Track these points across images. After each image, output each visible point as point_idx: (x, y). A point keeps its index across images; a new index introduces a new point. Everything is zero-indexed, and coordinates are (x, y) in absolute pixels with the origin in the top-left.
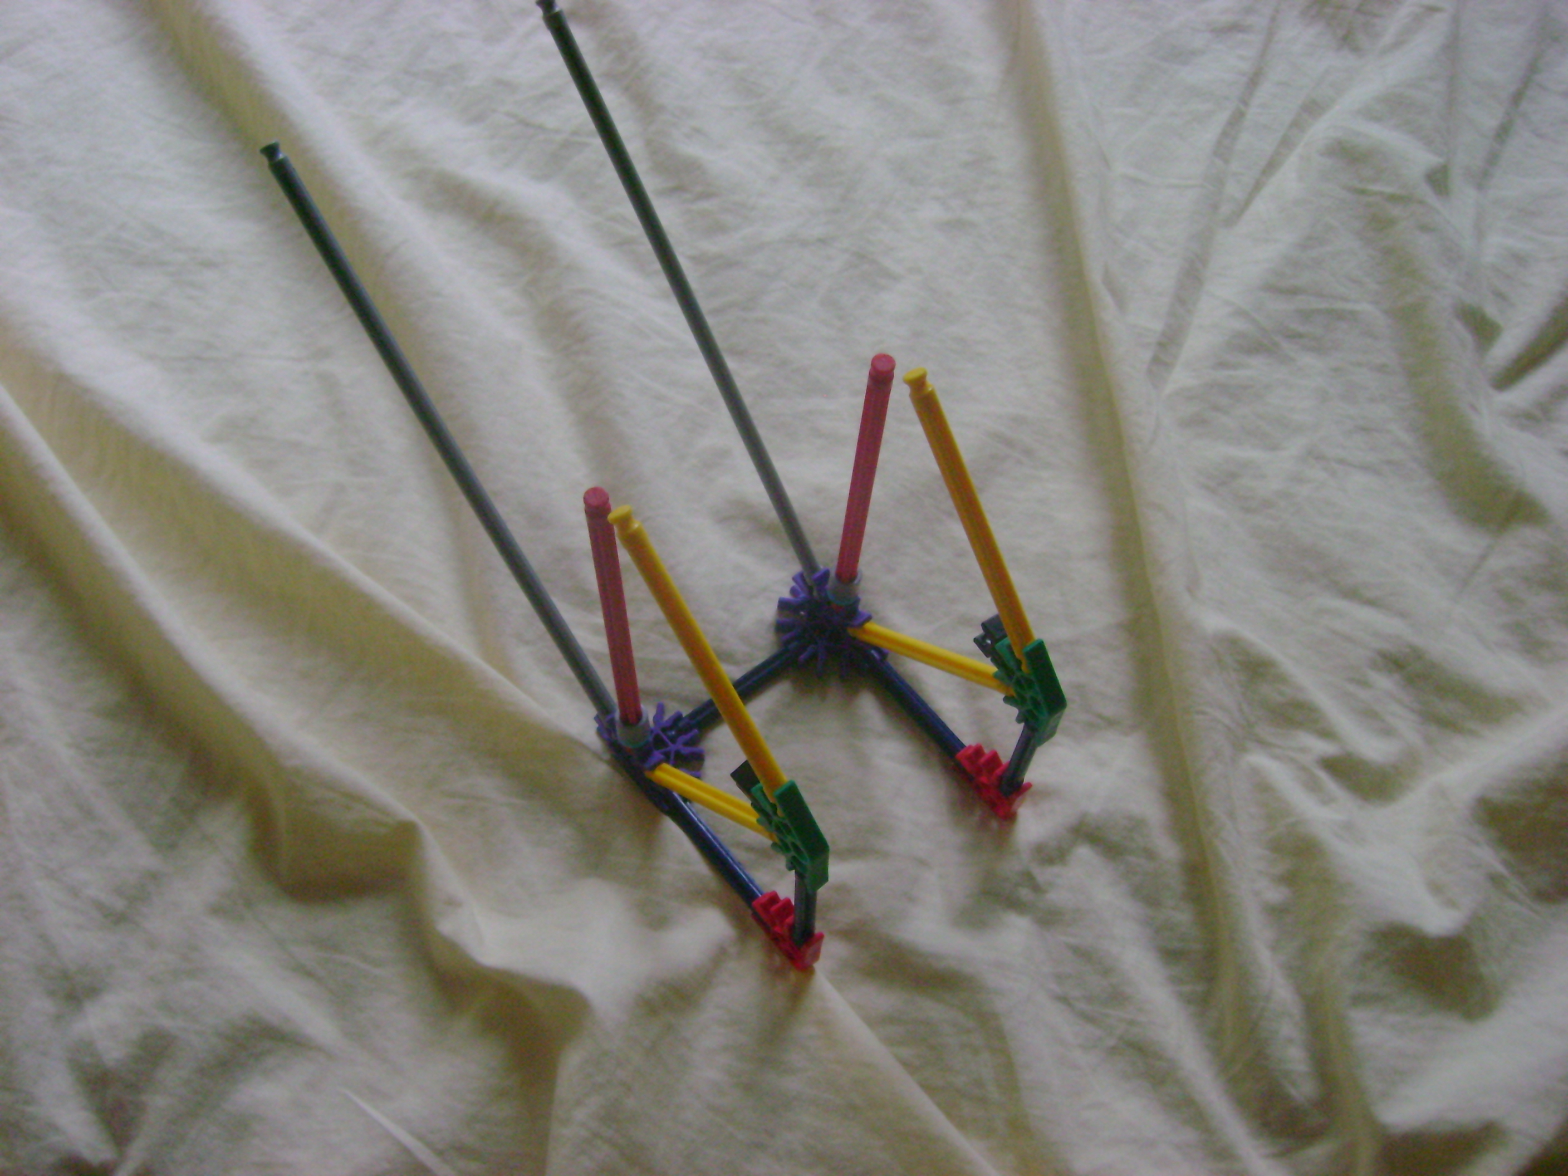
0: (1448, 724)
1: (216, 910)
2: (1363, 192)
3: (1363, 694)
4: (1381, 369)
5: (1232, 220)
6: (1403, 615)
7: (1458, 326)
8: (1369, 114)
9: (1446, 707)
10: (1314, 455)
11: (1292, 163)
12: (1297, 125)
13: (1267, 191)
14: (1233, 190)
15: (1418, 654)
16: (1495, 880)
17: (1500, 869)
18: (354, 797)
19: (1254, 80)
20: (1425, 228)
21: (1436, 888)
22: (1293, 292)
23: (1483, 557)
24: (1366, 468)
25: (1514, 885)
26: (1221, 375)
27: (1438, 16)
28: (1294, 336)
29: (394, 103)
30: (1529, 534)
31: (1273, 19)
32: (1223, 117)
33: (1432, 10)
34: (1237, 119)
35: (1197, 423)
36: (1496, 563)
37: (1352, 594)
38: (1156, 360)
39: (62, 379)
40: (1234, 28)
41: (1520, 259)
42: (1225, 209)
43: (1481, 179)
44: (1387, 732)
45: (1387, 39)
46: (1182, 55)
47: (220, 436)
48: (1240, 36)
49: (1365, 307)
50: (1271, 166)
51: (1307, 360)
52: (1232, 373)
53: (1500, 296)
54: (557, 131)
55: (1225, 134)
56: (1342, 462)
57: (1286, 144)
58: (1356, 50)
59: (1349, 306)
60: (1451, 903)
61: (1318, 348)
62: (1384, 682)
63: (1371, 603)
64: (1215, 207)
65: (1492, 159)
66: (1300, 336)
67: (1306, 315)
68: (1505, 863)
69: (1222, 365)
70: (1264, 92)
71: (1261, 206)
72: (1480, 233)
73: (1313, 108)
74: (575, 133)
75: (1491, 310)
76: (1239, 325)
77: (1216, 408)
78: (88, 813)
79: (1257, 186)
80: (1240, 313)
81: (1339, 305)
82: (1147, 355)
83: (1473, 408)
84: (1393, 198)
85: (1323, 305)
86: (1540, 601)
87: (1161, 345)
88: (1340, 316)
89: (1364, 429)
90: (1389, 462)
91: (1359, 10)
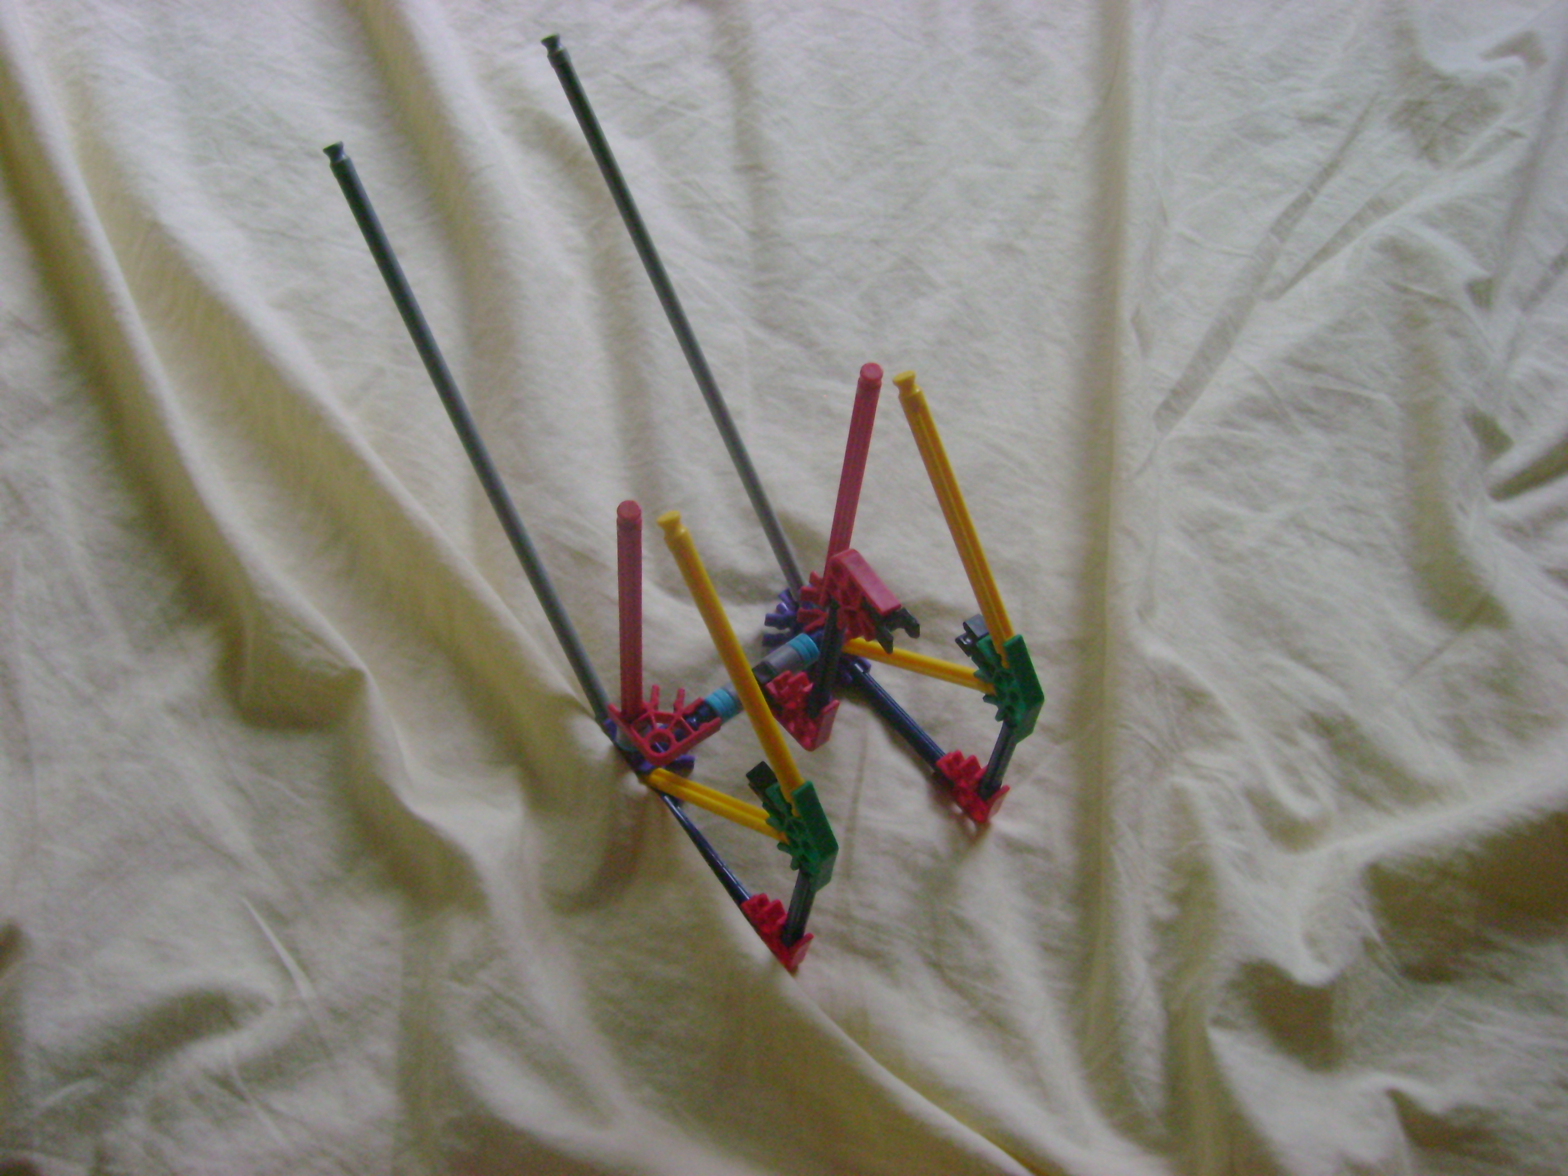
0: (1365, 797)
1: (173, 710)
2: (1405, 290)
3: (1289, 751)
4: (1384, 457)
5: (1272, 296)
6: (1343, 685)
7: (1466, 430)
8: (1429, 220)
9: (1368, 781)
10: (1296, 523)
11: (1346, 253)
12: (1360, 219)
13: (1316, 274)
14: (1283, 267)
15: (1348, 724)
16: (1368, 946)
17: (1375, 935)
18: (316, 639)
19: (1328, 171)
20: (1454, 333)
21: (1311, 941)
22: (1314, 369)
23: (1439, 651)
24: (1345, 545)
25: (1384, 954)
26: (1226, 433)
27: (1518, 141)
28: (1306, 411)
29: (518, 46)
30: (1488, 635)
31: (1361, 119)
32: (1288, 199)
33: (1515, 134)
34: (1303, 203)
35: (1193, 471)
36: (1450, 658)
37: (1300, 656)
38: (1166, 406)
39: (155, 226)
40: (1322, 120)
41: (1548, 383)
42: (1270, 284)
43: (1529, 302)
44: (1305, 790)
45: (1467, 155)
46: (1263, 136)
47: (281, 305)
48: (1325, 129)
49: (1381, 397)
50: (1325, 253)
51: (1314, 436)
52: (1236, 432)
53: (1519, 413)
54: (657, 98)
55: (1286, 214)
56: (1322, 534)
57: (1345, 234)
58: (1435, 161)
59: (1365, 393)
60: (1323, 958)
61: (1326, 425)
62: (1311, 743)
63: (1317, 669)
64: (1260, 279)
65: (1545, 286)
66: (1311, 411)
67: (1321, 393)
68: (1382, 932)
69: (1229, 423)
70: (1337, 182)
71: (1305, 287)
72: (1513, 351)
73: (1379, 207)
74: (673, 103)
75: (1505, 424)
76: (1254, 390)
77: (1212, 461)
78: (83, 606)
79: (1306, 269)
80: (1258, 379)
81: (1356, 390)
82: (1158, 399)
83: (1461, 507)
84: (1432, 301)
85: (1340, 387)
86: (1484, 701)
87: (1174, 393)
88: (1355, 400)
89: (1352, 510)
90: (1370, 545)
91: (1445, 125)
